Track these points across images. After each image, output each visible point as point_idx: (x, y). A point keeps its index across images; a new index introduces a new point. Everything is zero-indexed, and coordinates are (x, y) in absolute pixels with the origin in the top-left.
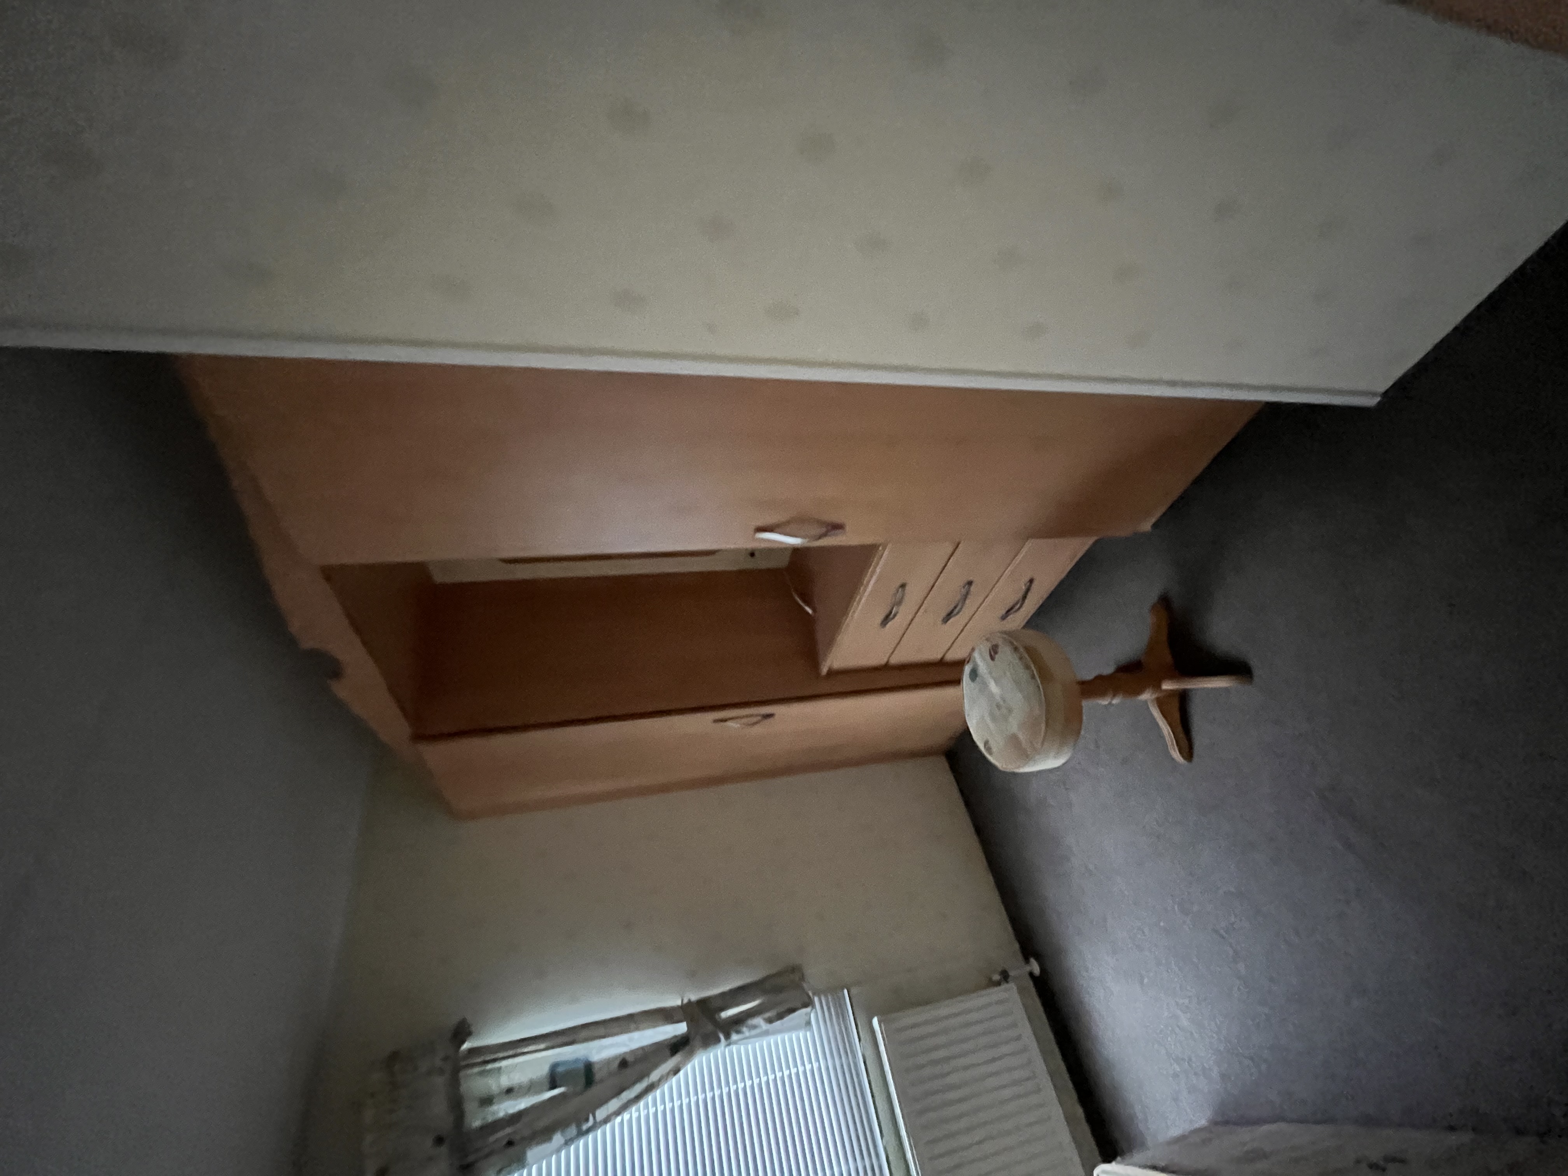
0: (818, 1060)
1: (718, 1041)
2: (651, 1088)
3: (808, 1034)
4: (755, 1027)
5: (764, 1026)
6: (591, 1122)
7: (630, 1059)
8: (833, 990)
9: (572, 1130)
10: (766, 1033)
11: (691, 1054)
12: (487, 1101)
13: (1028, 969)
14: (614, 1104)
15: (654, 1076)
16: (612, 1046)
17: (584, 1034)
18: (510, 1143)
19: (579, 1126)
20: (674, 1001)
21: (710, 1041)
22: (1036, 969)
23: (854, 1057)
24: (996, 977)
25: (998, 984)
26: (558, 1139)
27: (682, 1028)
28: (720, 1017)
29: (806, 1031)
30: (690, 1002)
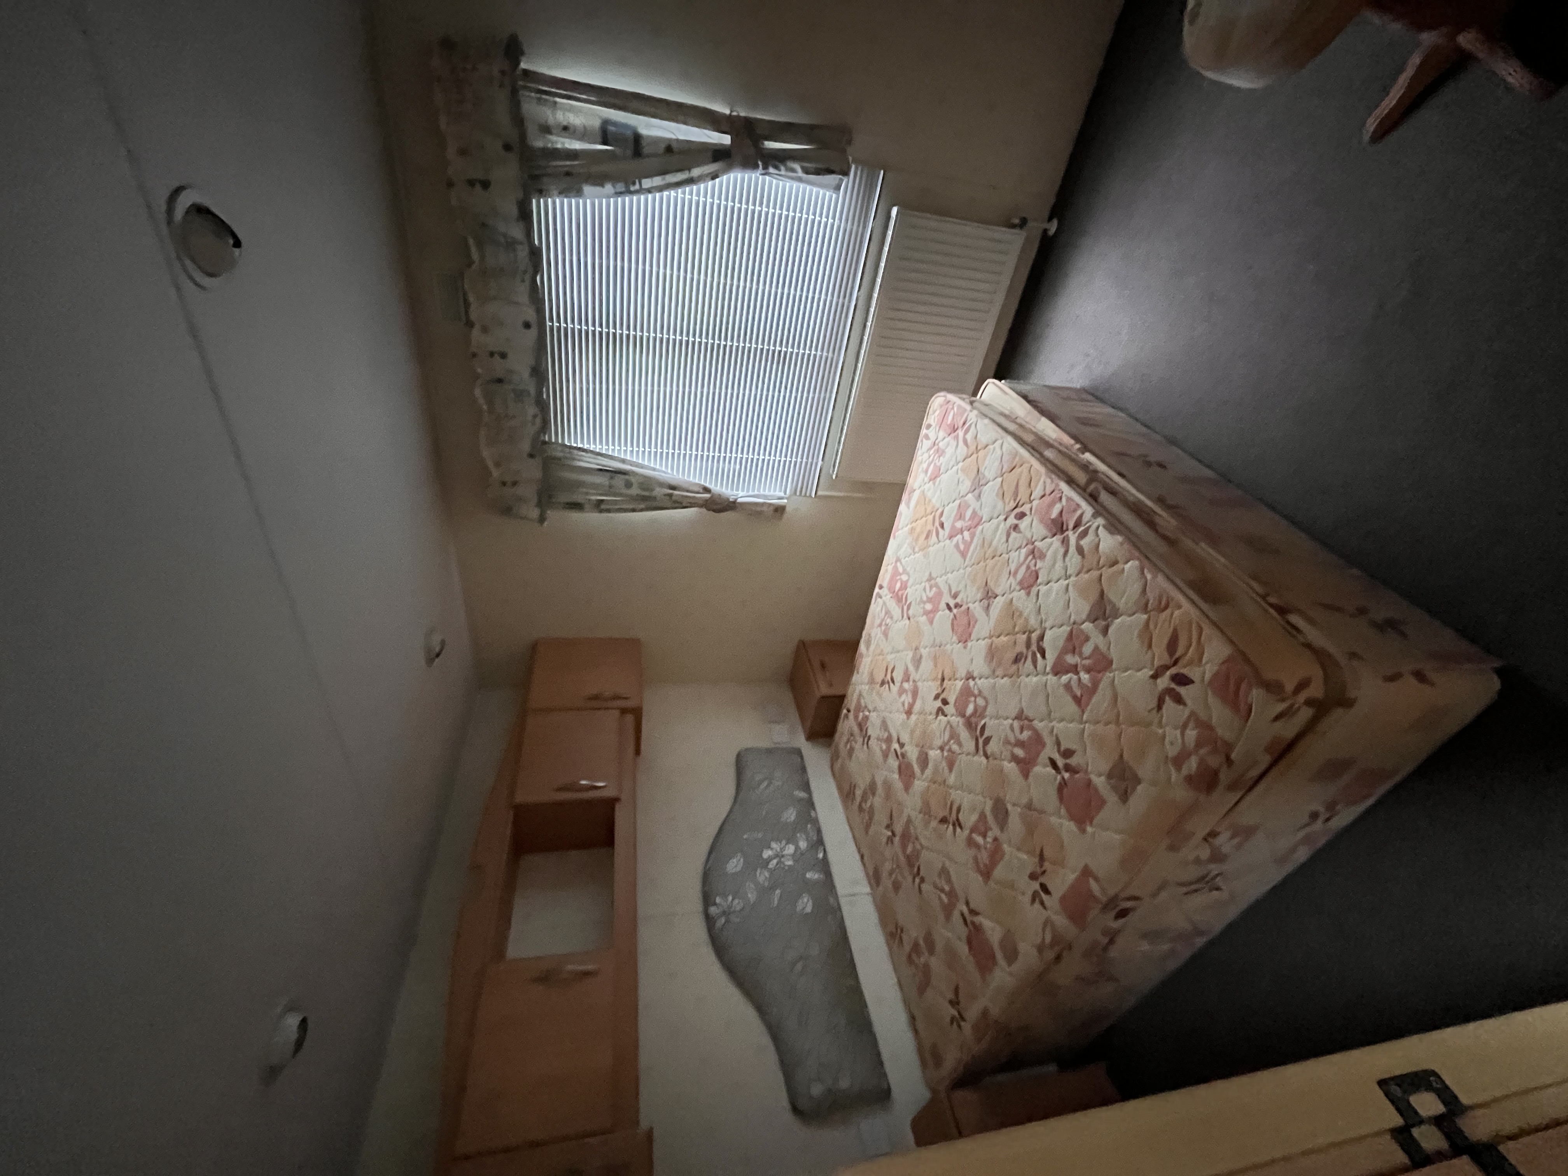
0: (834, 218)
1: (757, 167)
2: (691, 181)
3: (834, 196)
4: (793, 170)
5: (800, 173)
6: (637, 187)
7: (674, 145)
8: (870, 166)
9: (621, 187)
10: (800, 180)
11: (728, 169)
12: (546, 129)
13: (1046, 225)
14: (657, 181)
15: (696, 172)
16: (660, 127)
17: (635, 104)
18: (568, 174)
19: (627, 187)
20: (724, 109)
21: (749, 164)
22: (1053, 228)
23: (864, 227)
24: (1016, 221)
25: (1013, 226)
26: (609, 188)
27: (726, 140)
28: (763, 144)
29: (834, 192)
30: (738, 117)
